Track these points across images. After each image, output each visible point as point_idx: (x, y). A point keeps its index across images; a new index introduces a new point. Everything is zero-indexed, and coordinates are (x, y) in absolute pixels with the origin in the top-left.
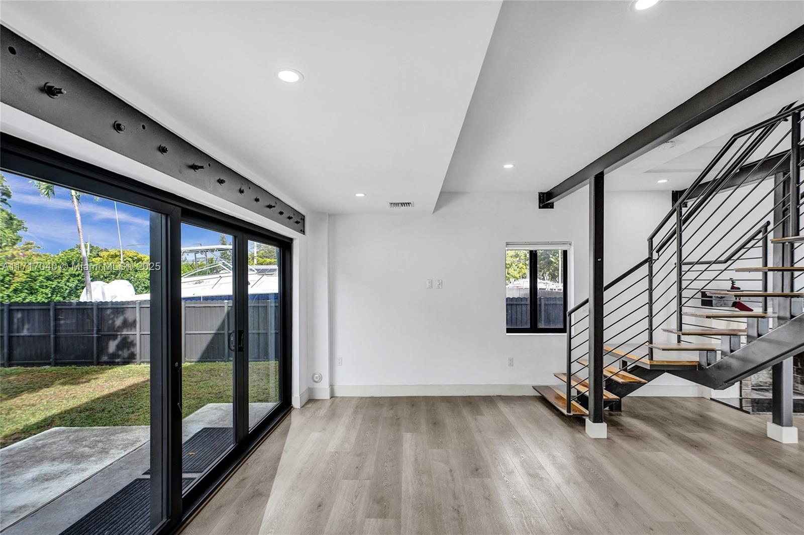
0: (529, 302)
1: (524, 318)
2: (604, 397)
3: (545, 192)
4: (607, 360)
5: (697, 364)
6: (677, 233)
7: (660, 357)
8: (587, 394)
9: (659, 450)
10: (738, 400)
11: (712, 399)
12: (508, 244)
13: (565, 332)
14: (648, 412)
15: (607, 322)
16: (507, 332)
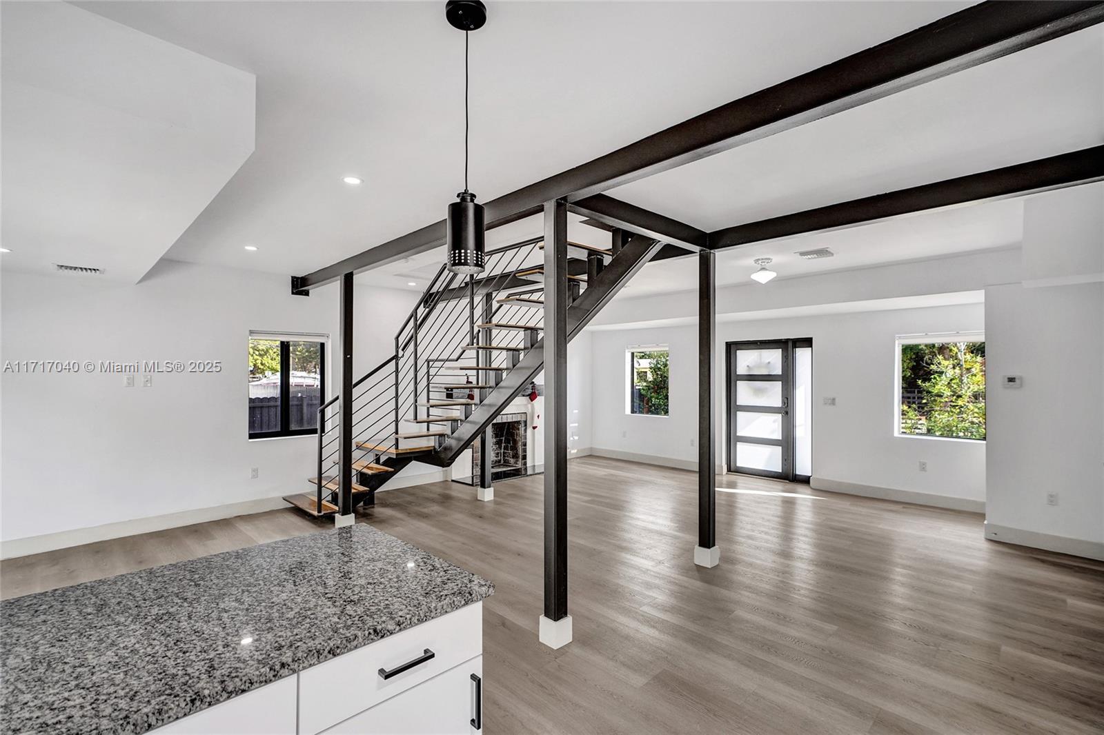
0: (279, 403)
1: (273, 419)
2: (353, 491)
3: (300, 276)
4: (356, 454)
5: (432, 448)
6: (413, 338)
7: (405, 446)
8: (337, 490)
9: (397, 526)
10: (471, 478)
11: (453, 481)
12: (251, 332)
13: (316, 433)
14: (398, 500)
15: (355, 419)
16: (250, 438)
